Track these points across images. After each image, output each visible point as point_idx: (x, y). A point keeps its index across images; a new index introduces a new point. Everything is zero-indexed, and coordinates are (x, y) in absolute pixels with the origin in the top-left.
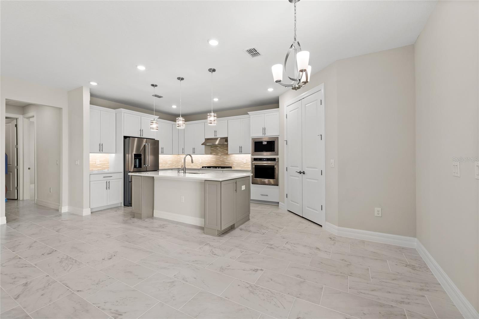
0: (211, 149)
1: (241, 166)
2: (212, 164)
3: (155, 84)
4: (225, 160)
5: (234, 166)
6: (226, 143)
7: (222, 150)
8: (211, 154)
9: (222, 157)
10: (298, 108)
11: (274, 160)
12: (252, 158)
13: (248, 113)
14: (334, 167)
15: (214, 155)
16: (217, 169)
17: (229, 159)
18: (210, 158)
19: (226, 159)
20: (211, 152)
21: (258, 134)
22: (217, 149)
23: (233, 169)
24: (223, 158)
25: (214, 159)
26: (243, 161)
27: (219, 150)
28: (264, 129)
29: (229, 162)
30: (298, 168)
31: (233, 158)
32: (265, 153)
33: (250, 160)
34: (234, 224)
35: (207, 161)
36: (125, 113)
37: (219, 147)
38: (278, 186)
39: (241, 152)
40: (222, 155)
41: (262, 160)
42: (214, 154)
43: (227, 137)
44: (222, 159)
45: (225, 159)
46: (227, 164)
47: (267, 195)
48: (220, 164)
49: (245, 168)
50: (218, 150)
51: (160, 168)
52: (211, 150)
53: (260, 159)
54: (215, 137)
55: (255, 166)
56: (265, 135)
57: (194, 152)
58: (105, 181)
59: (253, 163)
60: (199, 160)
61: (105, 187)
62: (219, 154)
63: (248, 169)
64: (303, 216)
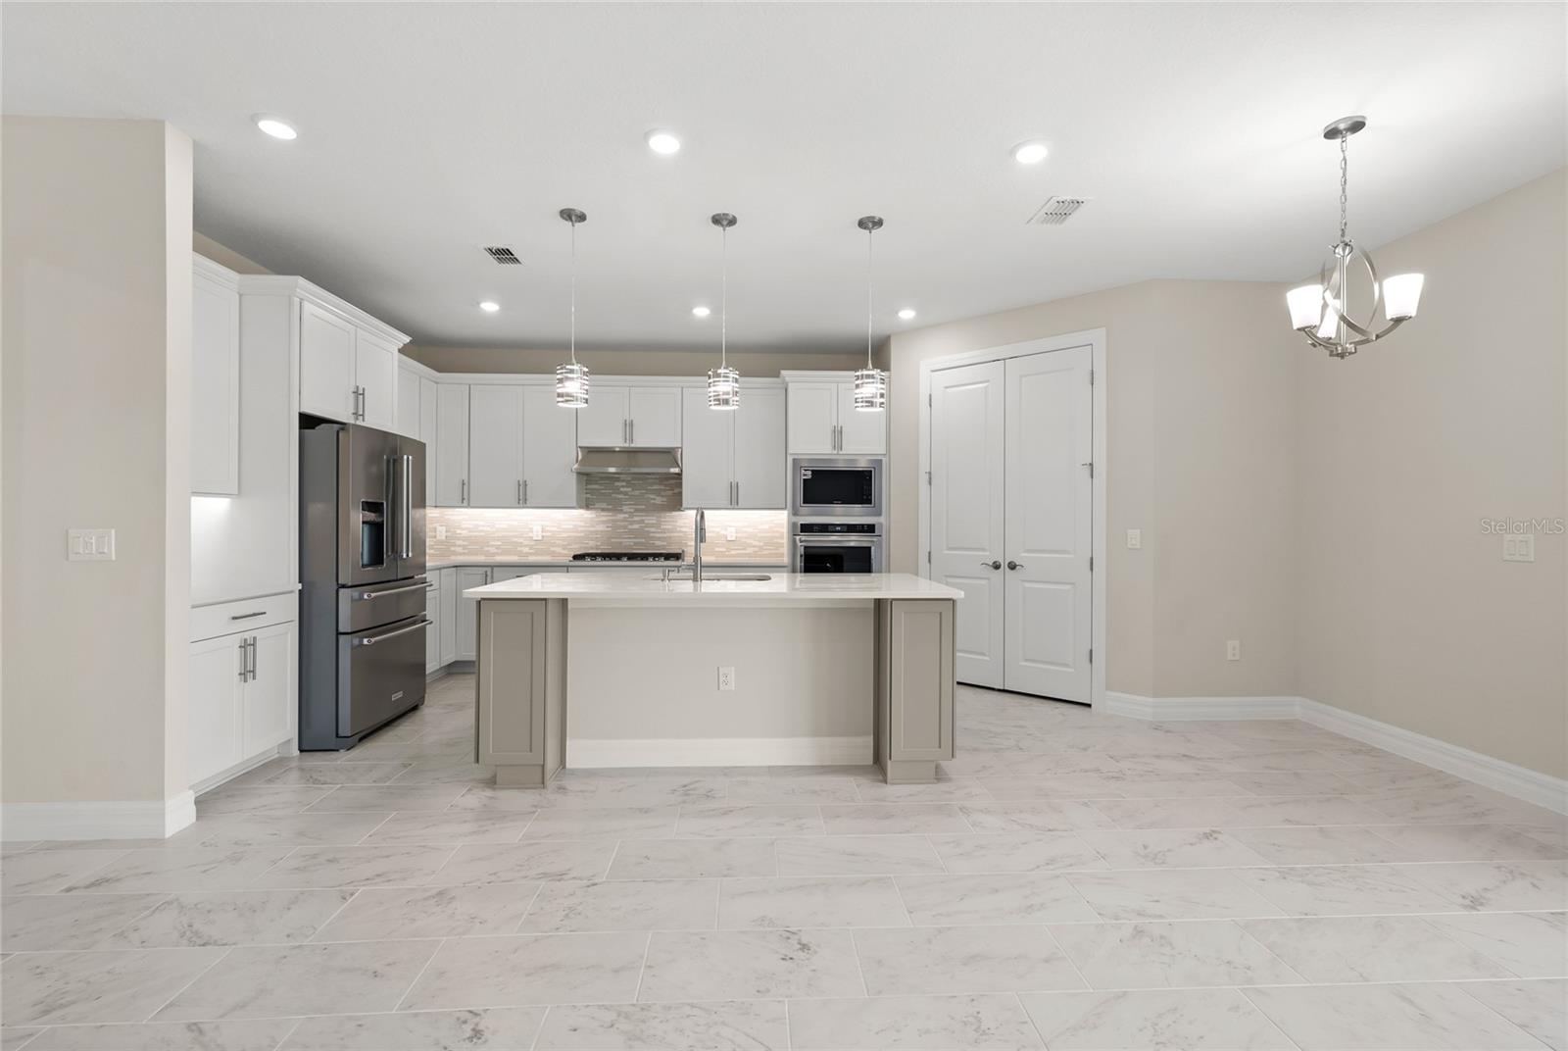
0: (589, 487)
1: (717, 549)
2: (592, 543)
4: (653, 530)
5: (693, 551)
6: (673, 470)
7: (637, 493)
8: (588, 506)
9: (636, 519)
10: (988, 381)
11: (869, 529)
12: (794, 525)
13: (783, 372)
14: (1139, 547)
15: (603, 510)
16: (650, 562)
17: (670, 527)
18: (582, 524)
19: (658, 525)
20: (587, 499)
21: (815, 446)
24: (642, 521)
25: (601, 527)
26: (723, 532)
27: (626, 493)
28: (838, 434)
29: (670, 537)
30: (988, 553)
31: (686, 521)
32: (839, 508)
33: (785, 530)
35: (565, 535)
37: (623, 481)
39: (740, 501)
40: (636, 510)
41: (830, 528)
42: (604, 506)
43: (681, 448)
45: (648, 525)
46: (658, 543)
49: (733, 556)
50: (622, 493)
52: (589, 492)
53: (824, 528)
54: (627, 445)
55: (806, 547)
56: (841, 452)
57: (522, 498)
58: (237, 640)
59: (798, 538)
60: (531, 531)
61: (236, 667)
62: (625, 508)
63: (749, 555)
64: (1006, 688)
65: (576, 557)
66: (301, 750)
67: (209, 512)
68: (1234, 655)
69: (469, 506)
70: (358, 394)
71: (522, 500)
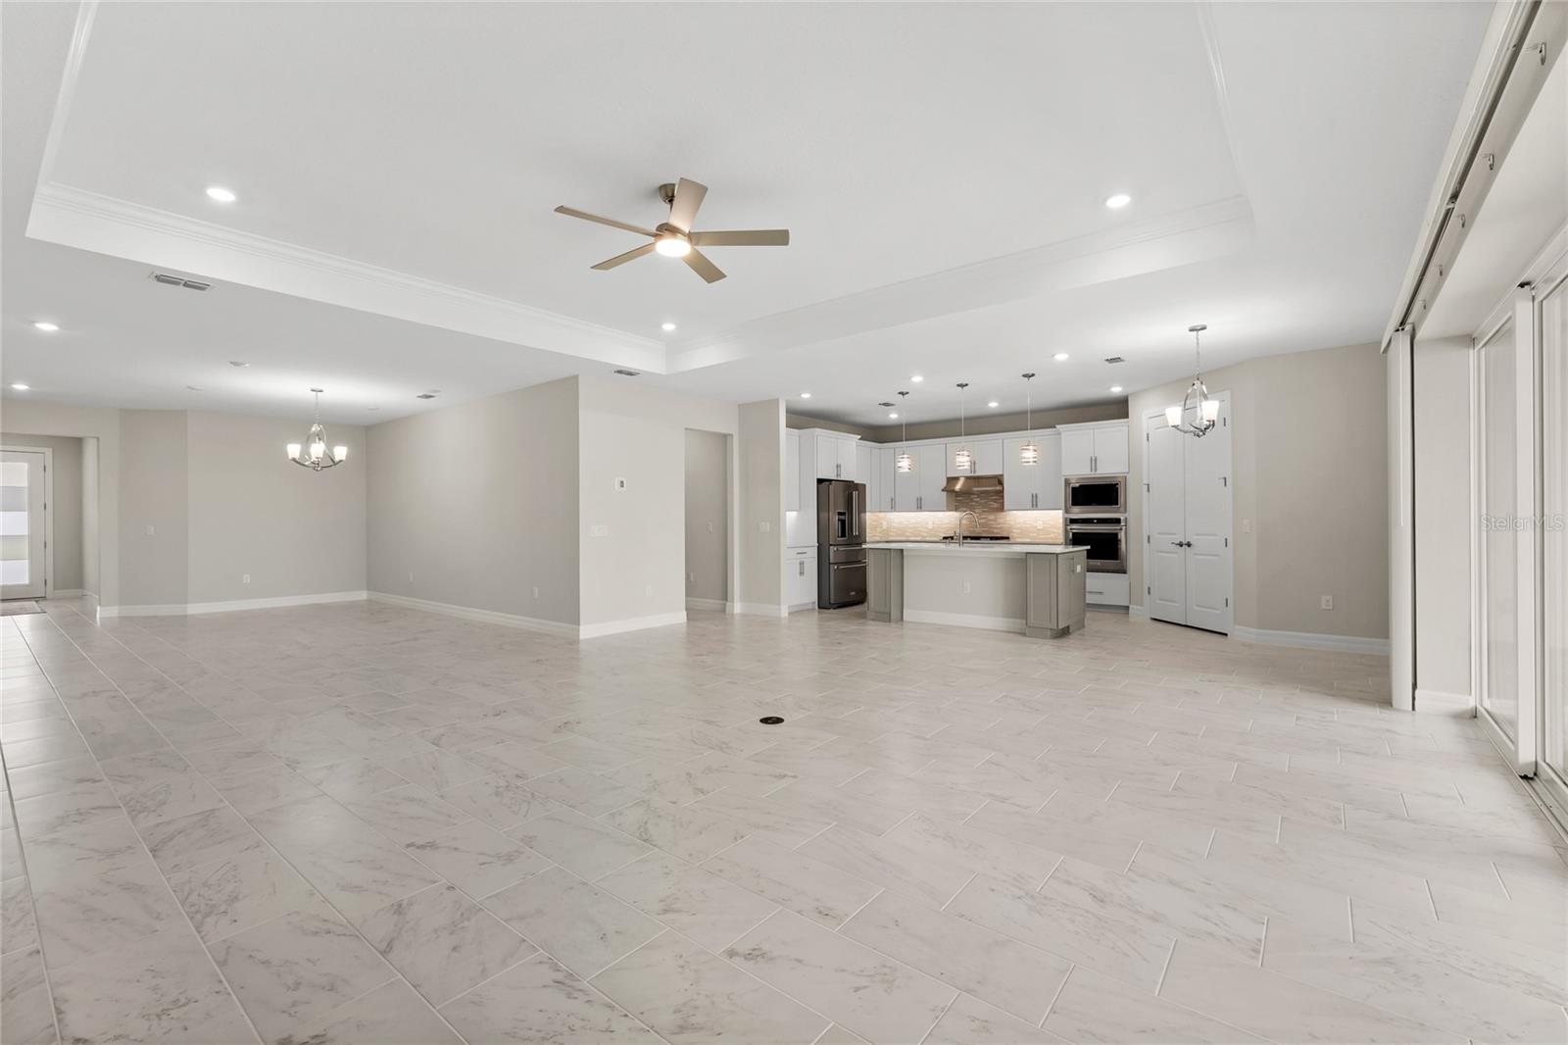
0: (957, 498)
1: (1032, 535)
3: (905, 391)
4: (993, 522)
5: (1015, 535)
6: (999, 488)
7: (983, 501)
8: (956, 510)
9: (983, 516)
11: (1117, 521)
12: (1066, 519)
13: (1058, 426)
14: (1251, 531)
17: (1002, 521)
18: (955, 519)
19: (995, 520)
20: (956, 505)
21: (1081, 471)
22: (972, 500)
23: (1011, 541)
24: (987, 518)
25: (965, 522)
26: (1035, 524)
27: (976, 502)
28: (1094, 461)
29: (1003, 527)
30: (1176, 536)
31: (1012, 517)
33: (1060, 521)
34: (1068, 627)
35: (945, 525)
36: (822, 436)
37: (974, 495)
38: (1125, 573)
39: (1035, 504)
40: (983, 511)
41: (1089, 521)
42: (965, 509)
43: (1002, 475)
44: (983, 521)
45: (991, 520)
46: (995, 531)
47: (1101, 593)
48: (978, 531)
49: (1047, 535)
51: (867, 539)
52: (956, 501)
53: (1087, 521)
54: (973, 474)
55: (1073, 533)
56: (1097, 473)
57: (920, 506)
58: (798, 561)
59: (1069, 528)
60: (927, 524)
61: (798, 571)
62: (977, 511)
63: (1051, 538)
64: (1188, 624)
65: (945, 538)
66: (819, 607)
67: (791, 516)
68: (1327, 605)
69: (895, 511)
70: (838, 466)
71: (920, 507)
